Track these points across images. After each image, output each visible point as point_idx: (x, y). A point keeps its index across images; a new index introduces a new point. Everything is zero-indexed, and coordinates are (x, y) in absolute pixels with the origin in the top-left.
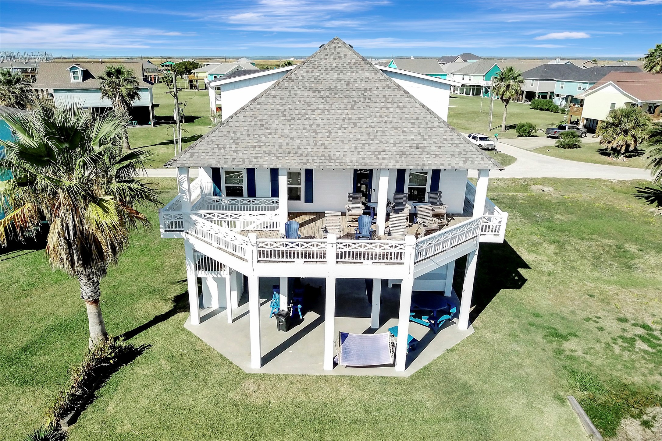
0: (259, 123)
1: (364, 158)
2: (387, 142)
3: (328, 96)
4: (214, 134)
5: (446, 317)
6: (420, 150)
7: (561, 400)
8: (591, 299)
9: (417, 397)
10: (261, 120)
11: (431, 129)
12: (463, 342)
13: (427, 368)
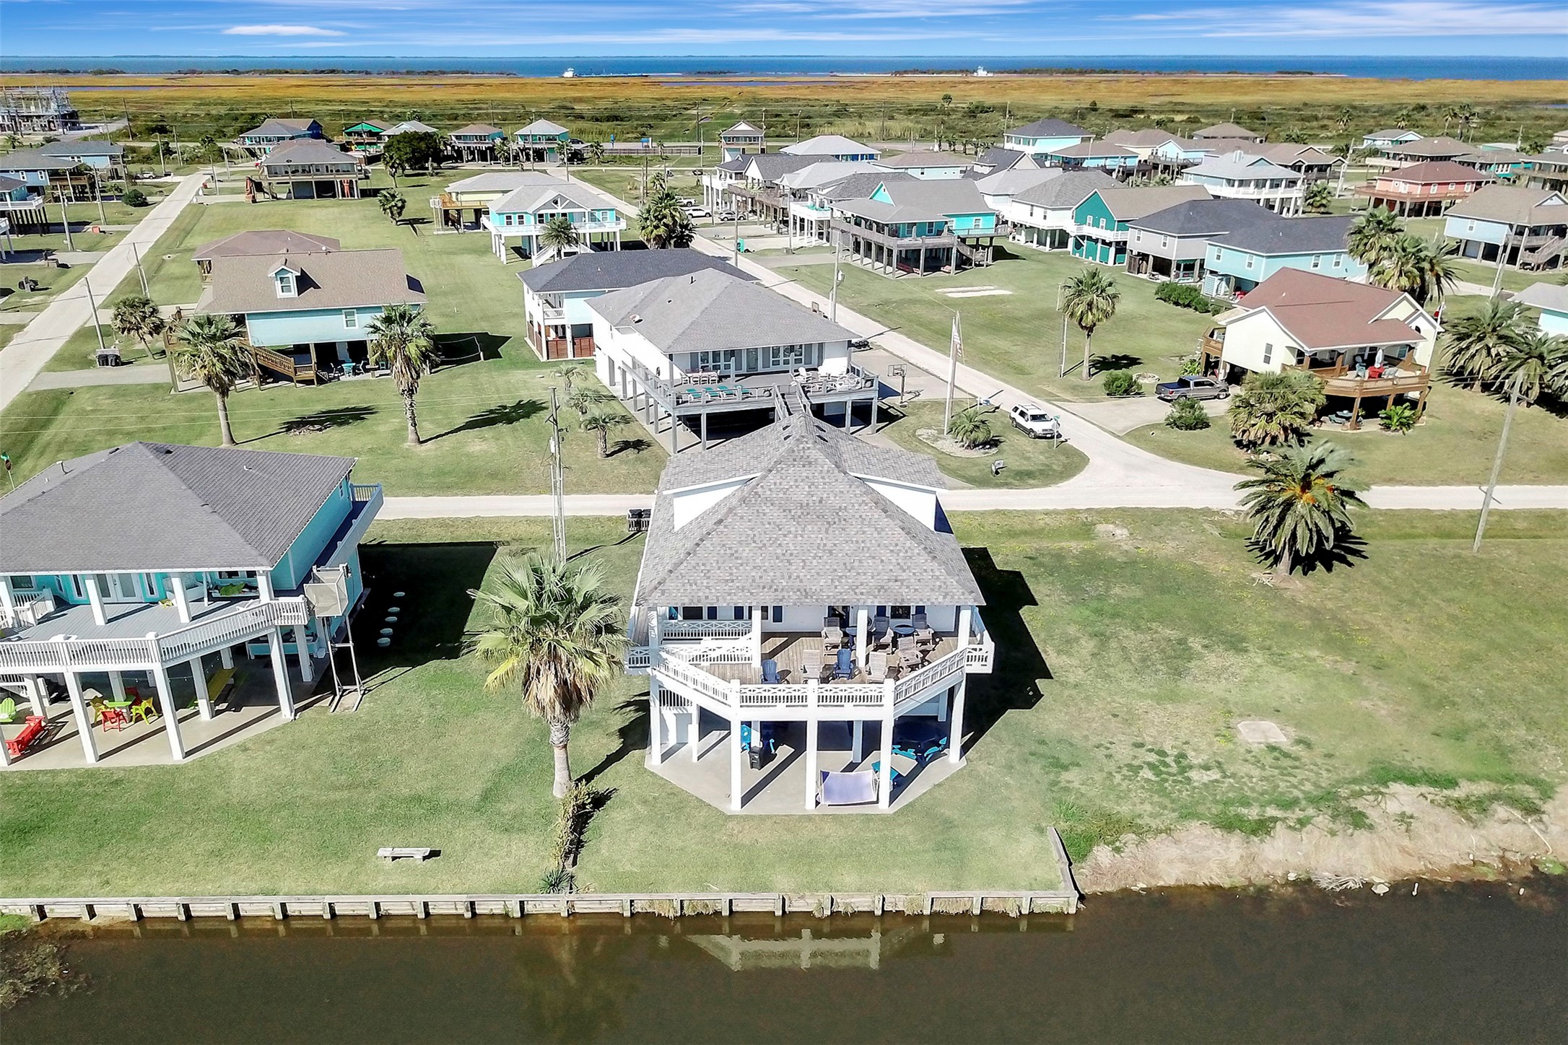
0: (728, 552)
1: (841, 593)
2: (865, 574)
3: (800, 517)
4: (682, 567)
5: (935, 749)
6: (899, 583)
7: (1041, 831)
8: (1113, 719)
9: (899, 832)
10: (730, 548)
11: (911, 558)
12: (952, 776)
13: (911, 805)
